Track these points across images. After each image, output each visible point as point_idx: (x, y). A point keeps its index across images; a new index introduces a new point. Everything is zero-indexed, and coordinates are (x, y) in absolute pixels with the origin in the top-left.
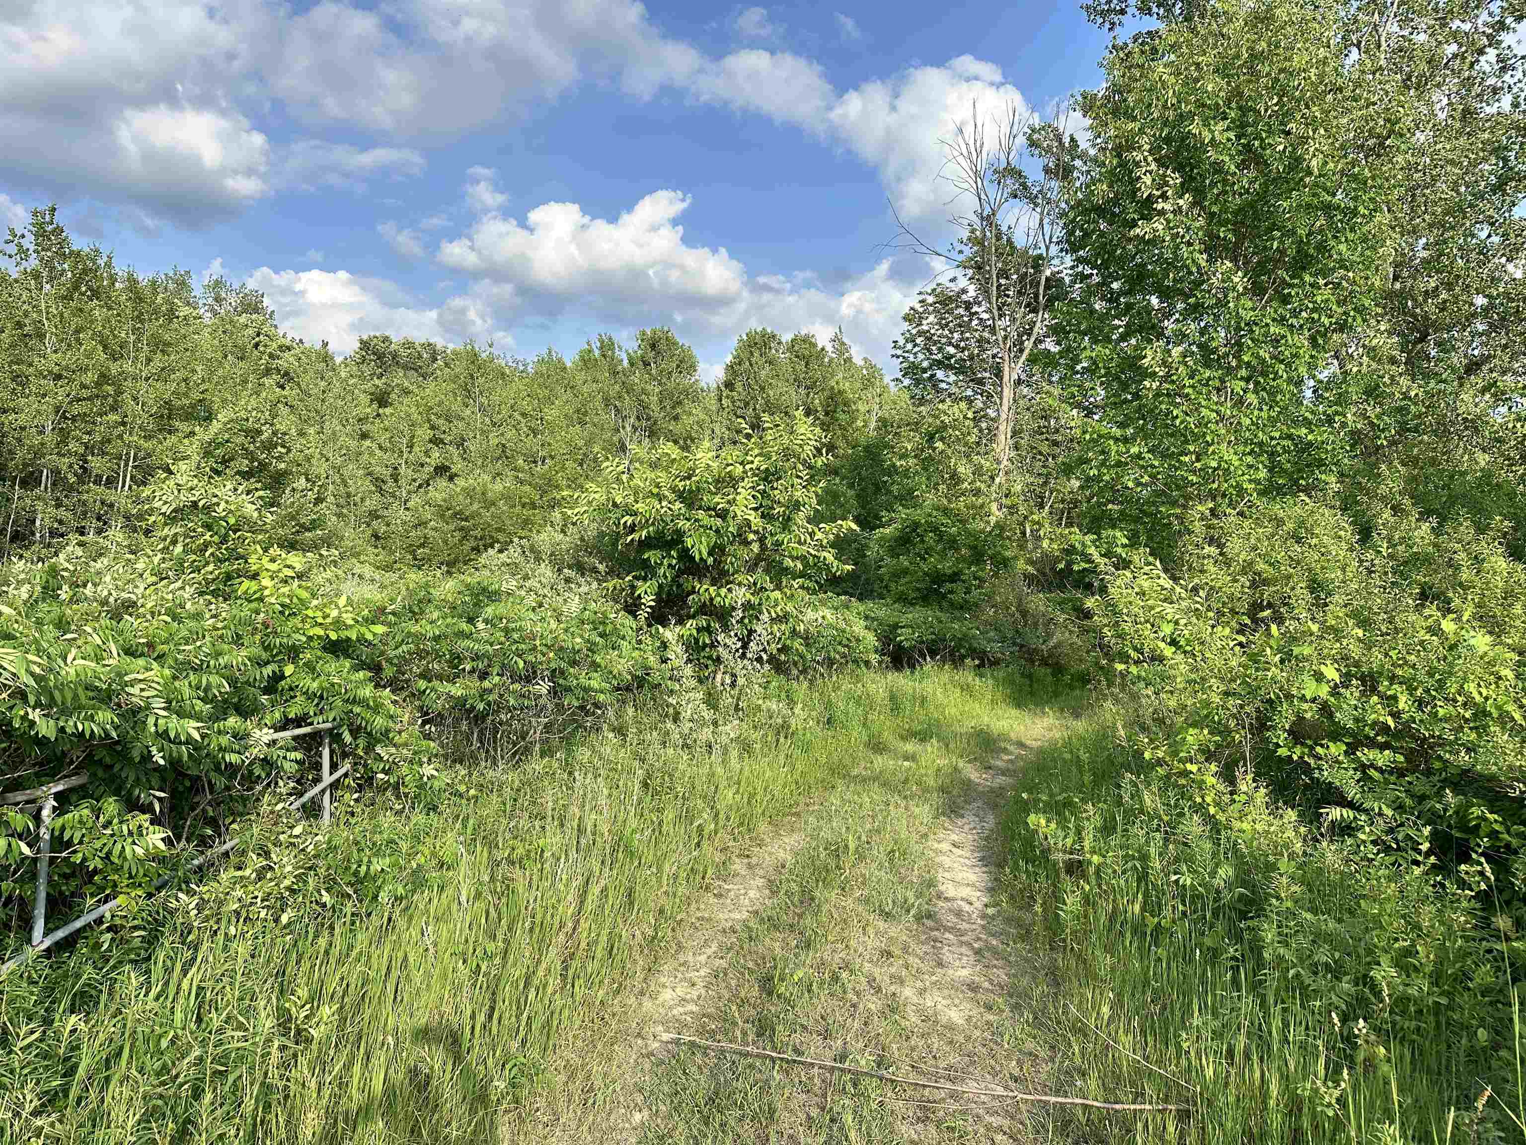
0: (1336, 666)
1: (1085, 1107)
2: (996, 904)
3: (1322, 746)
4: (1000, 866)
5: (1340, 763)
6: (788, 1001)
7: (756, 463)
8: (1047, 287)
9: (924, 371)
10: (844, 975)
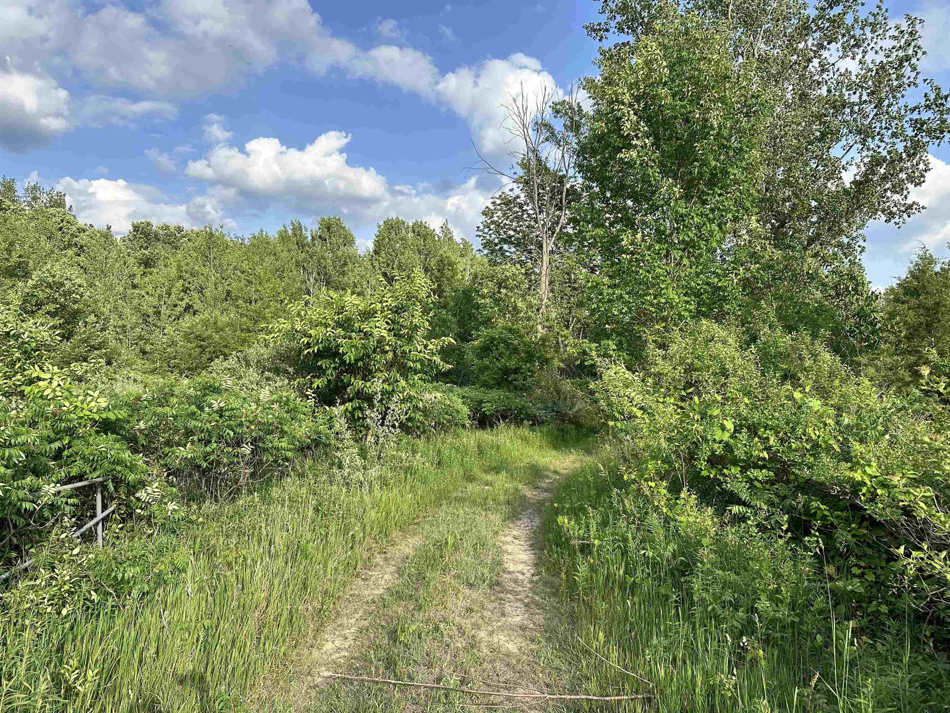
0: (734, 420)
1: (588, 700)
2: (539, 574)
3: (727, 468)
4: (541, 549)
5: (738, 478)
6: (406, 645)
7: (390, 302)
8: (567, 195)
9: (496, 245)
10: (442, 626)
